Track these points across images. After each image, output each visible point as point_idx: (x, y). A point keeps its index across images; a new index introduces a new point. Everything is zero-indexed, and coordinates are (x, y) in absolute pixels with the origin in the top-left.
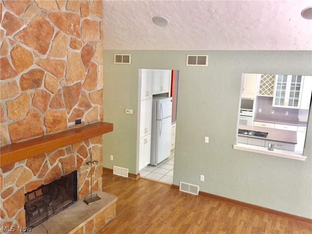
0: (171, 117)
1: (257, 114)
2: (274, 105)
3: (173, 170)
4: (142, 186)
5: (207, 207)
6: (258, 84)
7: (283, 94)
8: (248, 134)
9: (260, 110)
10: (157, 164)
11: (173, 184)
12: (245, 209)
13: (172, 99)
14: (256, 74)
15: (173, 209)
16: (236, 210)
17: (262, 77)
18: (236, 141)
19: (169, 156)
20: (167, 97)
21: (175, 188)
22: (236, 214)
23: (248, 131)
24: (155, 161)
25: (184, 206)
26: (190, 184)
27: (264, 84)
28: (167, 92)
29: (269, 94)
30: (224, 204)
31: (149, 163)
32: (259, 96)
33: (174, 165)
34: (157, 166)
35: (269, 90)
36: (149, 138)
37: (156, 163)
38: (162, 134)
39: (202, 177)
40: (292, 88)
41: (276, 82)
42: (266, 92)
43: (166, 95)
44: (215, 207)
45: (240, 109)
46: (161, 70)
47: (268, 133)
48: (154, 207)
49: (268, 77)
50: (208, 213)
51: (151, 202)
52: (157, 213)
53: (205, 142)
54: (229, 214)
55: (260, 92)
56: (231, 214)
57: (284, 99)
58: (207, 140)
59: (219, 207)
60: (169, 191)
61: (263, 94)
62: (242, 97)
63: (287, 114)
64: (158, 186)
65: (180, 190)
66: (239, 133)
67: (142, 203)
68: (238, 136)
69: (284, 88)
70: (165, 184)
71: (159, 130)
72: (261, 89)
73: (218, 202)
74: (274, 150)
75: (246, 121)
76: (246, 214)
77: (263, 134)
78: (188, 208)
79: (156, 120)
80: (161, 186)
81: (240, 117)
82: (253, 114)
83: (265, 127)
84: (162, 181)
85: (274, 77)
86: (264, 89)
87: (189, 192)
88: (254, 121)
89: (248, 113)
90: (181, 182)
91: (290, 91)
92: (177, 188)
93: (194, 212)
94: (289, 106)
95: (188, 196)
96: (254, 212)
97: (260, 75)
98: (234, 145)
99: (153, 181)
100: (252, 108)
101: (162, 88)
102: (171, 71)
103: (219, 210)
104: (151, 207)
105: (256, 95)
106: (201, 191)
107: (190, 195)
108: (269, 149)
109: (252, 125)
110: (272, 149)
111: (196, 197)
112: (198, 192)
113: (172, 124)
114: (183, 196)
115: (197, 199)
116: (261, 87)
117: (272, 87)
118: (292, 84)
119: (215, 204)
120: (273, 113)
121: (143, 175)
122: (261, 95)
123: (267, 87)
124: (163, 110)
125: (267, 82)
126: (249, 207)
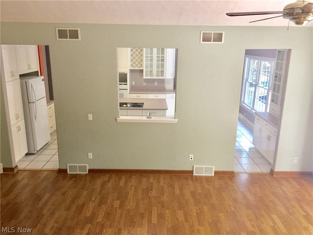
0: (45, 98)
1: (131, 87)
2: (145, 77)
3: (57, 153)
4: (23, 179)
5: (99, 182)
6: (129, 58)
7: (151, 66)
8: (127, 107)
9: (134, 83)
10: (37, 151)
11: (59, 169)
12: (133, 175)
13: (43, 78)
14: (126, 48)
15: (64, 194)
16: (126, 178)
17: (132, 50)
18: (118, 114)
19: (50, 141)
20: (37, 76)
21: (62, 172)
22: (126, 182)
23: (126, 104)
24: (33, 149)
25: (75, 187)
26: (78, 165)
27: (134, 58)
28: (36, 70)
29: (139, 67)
30: (114, 176)
31: (26, 152)
32: (131, 69)
33: (58, 149)
34: (37, 154)
35: (139, 63)
36: (22, 124)
37: (35, 150)
38: (37, 118)
39: (90, 155)
40: (158, 61)
41: (144, 55)
42: (137, 65)
43: (35, 74)
44: (107, 180)
45: (118, 83)
46: (26, 45)
47: (143, 104)
48: (43, 197)
49: (137, 50)
50: (101, 188)
51: (37, 192)
52: (46, 202)
53: (89, 120)
54: (120, 184)
55: (132, 65)
56: (122, 183)
57: (152, 71)
58: (90, 117)
59: (110, 180)
60: (57, 177)
61: (134, 67)
62: (119, 71)
63: (156, 84)
64: (42, 174)
65: (68, 172)
66: (120, 106)
67: (27, 197)
68: (120, 109)
69: (151, 60)
70: (50, 171)
71: (33, 114)
72: (132, 63)
73: (108, 175)
74: (152, 117)
75: (123, 94)
76: (135, 179)
77: (139, 104)
78: (80, 188)
79: (27, 102)
80: (46, 173)
81: (120, 91)
82: (128, 87)
83: (140, 98)
84: (45, 168)
85: (142, 50)
86: (134, 63)
87: (78, 173)
88: (130, 93)
89: (123, 87)
90: (68, 165)
91: (156, 63)
92: (65, 171)
93: (87, 190)
94: (157, 76)
95: (78, 176)
96: (141, 176)
97: (129, 49)
98: (117, 119)
99: (35, 171)
100: (126, 81)
101: (29, 67)
102: (37, 46)
103: (111, 182)
104: (38, 198)
105: (129, 69)
106: (90, 168)
107: (80, 174)
108: (148, 118)
109: (129, 98)
110: (150, 117)
111: (86, 175)
112: (87, 170)
113: (47, 106)
114: (72, 178)
115: (88, 177)
116: (132, 60)
117: (142, 60)
118: (157, 57)
119: (106, 178)
120: (144, 84)
121: (21, 166)
122: (132, 68)
123: (137, 60)
124: (35, 91)
125: (137, 55)
126: (136, 173)
